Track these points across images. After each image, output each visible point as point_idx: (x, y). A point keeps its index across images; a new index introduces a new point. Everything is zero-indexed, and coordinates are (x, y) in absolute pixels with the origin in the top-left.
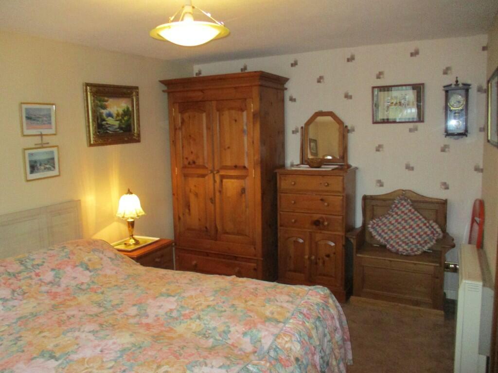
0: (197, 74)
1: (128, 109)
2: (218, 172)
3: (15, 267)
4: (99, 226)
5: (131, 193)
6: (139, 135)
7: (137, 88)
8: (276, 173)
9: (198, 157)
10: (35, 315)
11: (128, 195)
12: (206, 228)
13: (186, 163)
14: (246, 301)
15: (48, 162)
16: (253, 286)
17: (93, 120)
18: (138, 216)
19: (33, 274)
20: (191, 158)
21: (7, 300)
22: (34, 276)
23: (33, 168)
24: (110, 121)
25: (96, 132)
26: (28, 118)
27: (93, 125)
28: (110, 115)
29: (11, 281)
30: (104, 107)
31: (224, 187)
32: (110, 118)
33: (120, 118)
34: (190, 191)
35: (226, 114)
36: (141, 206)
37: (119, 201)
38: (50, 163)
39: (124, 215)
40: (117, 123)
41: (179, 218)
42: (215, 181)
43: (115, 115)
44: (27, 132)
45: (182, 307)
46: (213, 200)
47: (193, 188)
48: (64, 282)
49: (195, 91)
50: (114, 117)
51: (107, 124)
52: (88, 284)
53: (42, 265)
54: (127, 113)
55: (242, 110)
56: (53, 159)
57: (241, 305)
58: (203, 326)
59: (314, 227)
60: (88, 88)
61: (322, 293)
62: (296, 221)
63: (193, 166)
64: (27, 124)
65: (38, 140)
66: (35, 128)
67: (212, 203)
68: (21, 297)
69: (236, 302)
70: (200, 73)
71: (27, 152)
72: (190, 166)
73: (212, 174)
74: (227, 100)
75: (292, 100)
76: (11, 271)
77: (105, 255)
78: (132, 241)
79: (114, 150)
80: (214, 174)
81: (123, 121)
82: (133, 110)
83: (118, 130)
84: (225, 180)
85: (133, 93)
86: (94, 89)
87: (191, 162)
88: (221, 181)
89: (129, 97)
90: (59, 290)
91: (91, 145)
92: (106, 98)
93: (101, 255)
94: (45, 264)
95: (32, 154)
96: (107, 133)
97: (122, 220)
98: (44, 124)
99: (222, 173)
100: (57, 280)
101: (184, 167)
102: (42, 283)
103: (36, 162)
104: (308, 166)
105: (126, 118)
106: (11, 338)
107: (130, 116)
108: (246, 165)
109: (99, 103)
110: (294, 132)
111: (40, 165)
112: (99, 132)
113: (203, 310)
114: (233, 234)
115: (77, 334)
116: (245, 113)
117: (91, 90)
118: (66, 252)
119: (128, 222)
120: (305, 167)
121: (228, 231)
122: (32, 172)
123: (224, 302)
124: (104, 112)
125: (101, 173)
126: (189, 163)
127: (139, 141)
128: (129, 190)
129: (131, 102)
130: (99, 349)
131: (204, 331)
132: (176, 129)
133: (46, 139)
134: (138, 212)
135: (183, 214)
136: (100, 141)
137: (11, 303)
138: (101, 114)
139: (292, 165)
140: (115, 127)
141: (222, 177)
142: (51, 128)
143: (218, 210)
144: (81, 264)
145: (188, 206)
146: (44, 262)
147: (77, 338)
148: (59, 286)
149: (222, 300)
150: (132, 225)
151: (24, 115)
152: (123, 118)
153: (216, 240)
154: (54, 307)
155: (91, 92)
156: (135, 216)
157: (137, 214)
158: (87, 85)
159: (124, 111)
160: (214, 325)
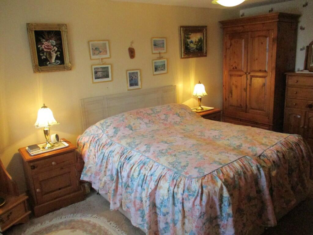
0: (242, 16)
1: (201, 38)
2: (249, 73)
3: (150, 112)
4: (184, 100)
5: (201, 83)
6: (206, 53)
7: (206, 27)
8: (286, 75)
9: (238, 65)
10: (158, 130)
11: (199, 84)
12: (241, 105)
13: (232, 68)
14: (253, 136)
15: (163, 66)
16: (259, 131)
17: (183, 45)
18: (203, 95)
19: (157, 115)
20: (234, 66)
21: (147, 124)
22: (157, 116)
23: (156, 69)
24: (192, 45)
25: (184, 52)
26: (155, 45)
27: (183, 48)
28: (192, 42)
29: (148, 117)
30: (189, 38)
31: (252, 82)
32: (192, 44)
33: (197, 43)
34: (233, 84)
35: (256, 39)
36: (205, 90)
37: (194, 87)
38: (163, 67)
39: (196, 94)
40: (195, 46)
41: (226, 99)
42: (247, 79)
43: (194, 42)
44: (154, 52)
45: (221, 135)
46: (245, 90)
47: (234, 82)
48: (169, 120)
49: (238, 26)
50: (194, 43)
51: (190, 47)
52: (179, 122)
53: (160, 112)
54: (200, 40)
55: (266, 37)
56: (164, 65)
57: (250, 138)
58: (229, 143)
59: (308, 108)
60: (181, 28)
61: (297, 138)
62: (296, 104)
63: (236, 70)
64: (154, 48)
65: (158, 56)
66: (157, 50)
67: (245, 91)
68: (152, 123)
69: (248, 136)
70: (243, 15)
71: (154, 61)
72: (233, 70)
73: (246, 75)
74: (257, 31)
75: (302, 29)
76: (148, 113)
77: (187, 111)
78: (200, 108)
79: (193, 61)
80: (247, 75)
81: (198, 45)
82: (204, 39)
83: (195, 50)
84: (253, 79)
85: (204, 30)
86: (184, 29)
87: (234, 68)
88: (251, 79)
89: (201, 32)
90: (167, 123)
91: (182, 58)
92: (190, 33)
93: (185, 111)
94: (161, 112)
95: (155, 63)
96: (190, 51)
97: (195, 97)
98: (161, 48)
99: (252, 74)
100: (166, 119)
101: (230, 71)
102: (160, 119)
103: (157, 66)
104: (308, 71)
105: (200, 44)
106: (150, 136)
107: (202, 42)
108: (267, 70)
109: (187, 36)
110: (301, 50)
111: (159, 68)
112: (186, 51)
113: (231, 137)
114: (257, 109)
115: (175, 137)
116: (268, 39)
117: (183, 29)
118: (170, 108)
119: (198, 98)
120: (306, 72)
121: (253, 107)
122: (155, 71)
123: (242, 135)
124: (189, 40)
125: (186, 73)
126: (233, 68)
127: (206, 56)
128: (199, 82)
129: (202, 35)
130: (184, 143)
131: (230, 145)
132: (226, 49)
133: (162, 55)
134: (203, 93)
135: (228, 97)
136: (187, 56)
137: (149, 125)
138: (187, 42)
139: (298, 70)
140: (194, 48)
141: (252, 77)
142: (164, 50)
143: (248, 96)
144: (177, 114)
145: (231, 92)
146: (161, 111)
147: (175, 139)
148: (167, 121)
149: (241, 135)
150: (200, 100)
151: (153, 44)
152: (198, 44)
153: (246, 112)
154: (165, 129)
155: (183, 31)
156: (202, 95)
157: (203, 94)
158: (181, 27)
159: (199, 40)
160: (235, 143)
